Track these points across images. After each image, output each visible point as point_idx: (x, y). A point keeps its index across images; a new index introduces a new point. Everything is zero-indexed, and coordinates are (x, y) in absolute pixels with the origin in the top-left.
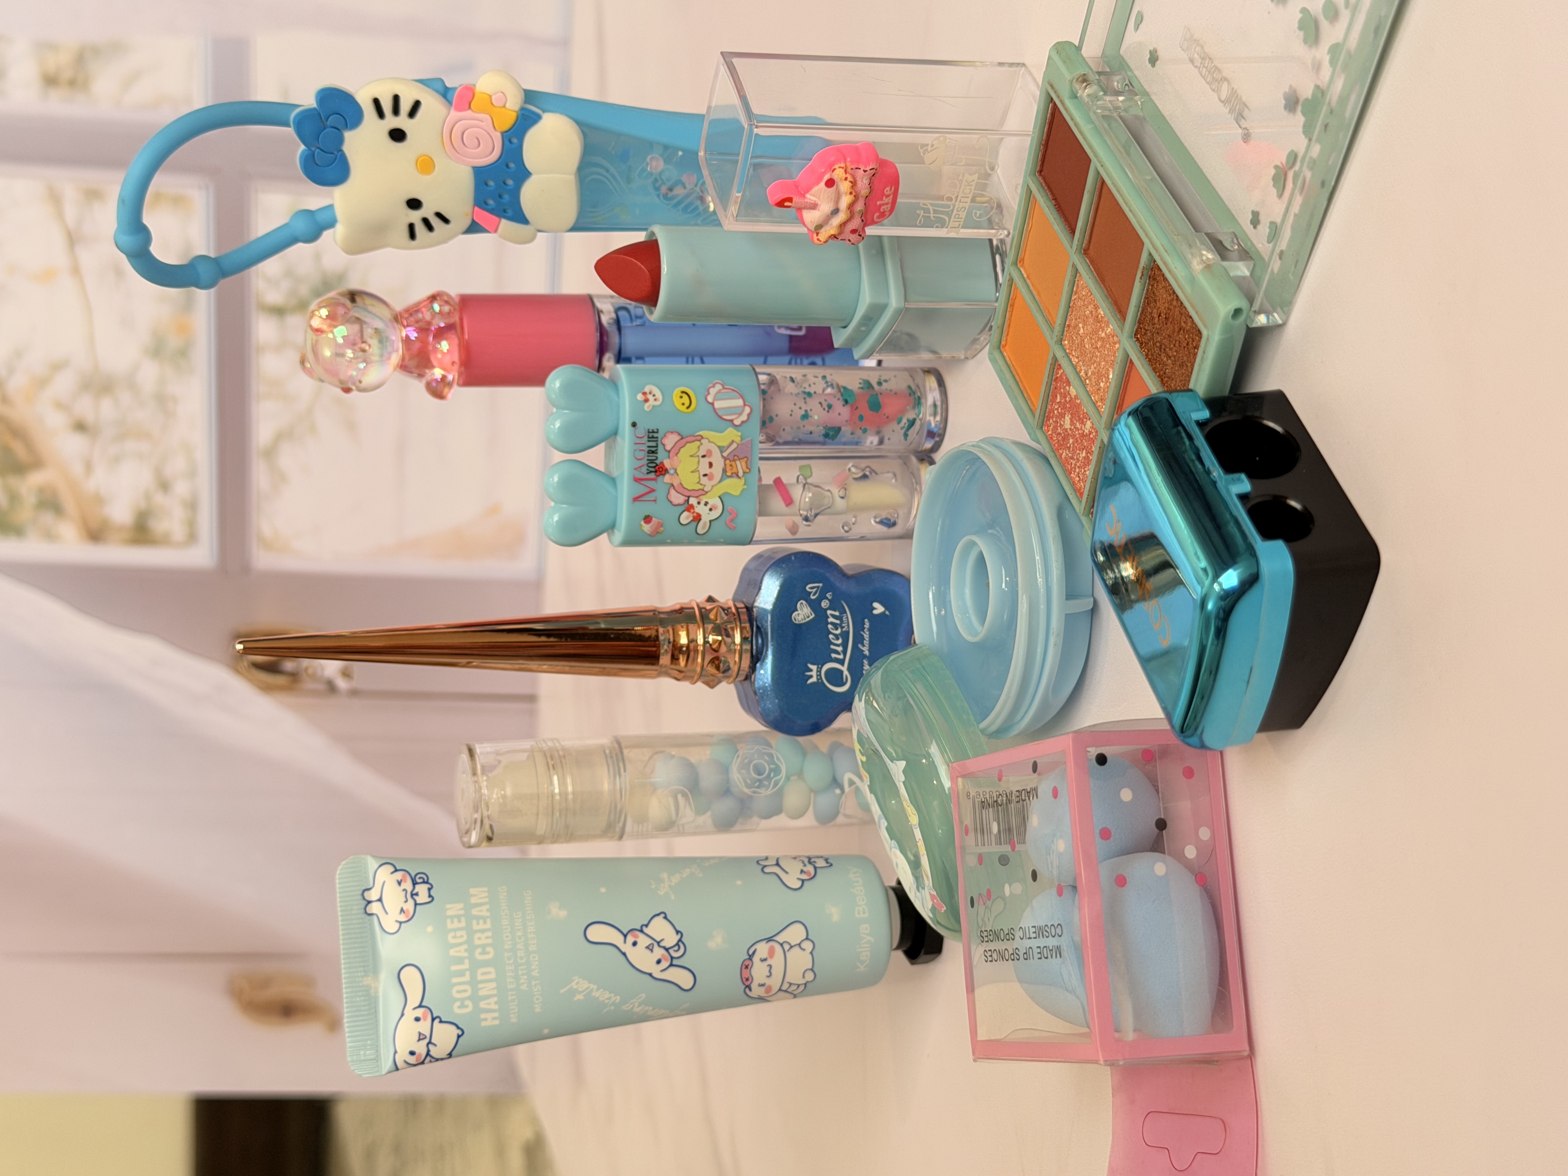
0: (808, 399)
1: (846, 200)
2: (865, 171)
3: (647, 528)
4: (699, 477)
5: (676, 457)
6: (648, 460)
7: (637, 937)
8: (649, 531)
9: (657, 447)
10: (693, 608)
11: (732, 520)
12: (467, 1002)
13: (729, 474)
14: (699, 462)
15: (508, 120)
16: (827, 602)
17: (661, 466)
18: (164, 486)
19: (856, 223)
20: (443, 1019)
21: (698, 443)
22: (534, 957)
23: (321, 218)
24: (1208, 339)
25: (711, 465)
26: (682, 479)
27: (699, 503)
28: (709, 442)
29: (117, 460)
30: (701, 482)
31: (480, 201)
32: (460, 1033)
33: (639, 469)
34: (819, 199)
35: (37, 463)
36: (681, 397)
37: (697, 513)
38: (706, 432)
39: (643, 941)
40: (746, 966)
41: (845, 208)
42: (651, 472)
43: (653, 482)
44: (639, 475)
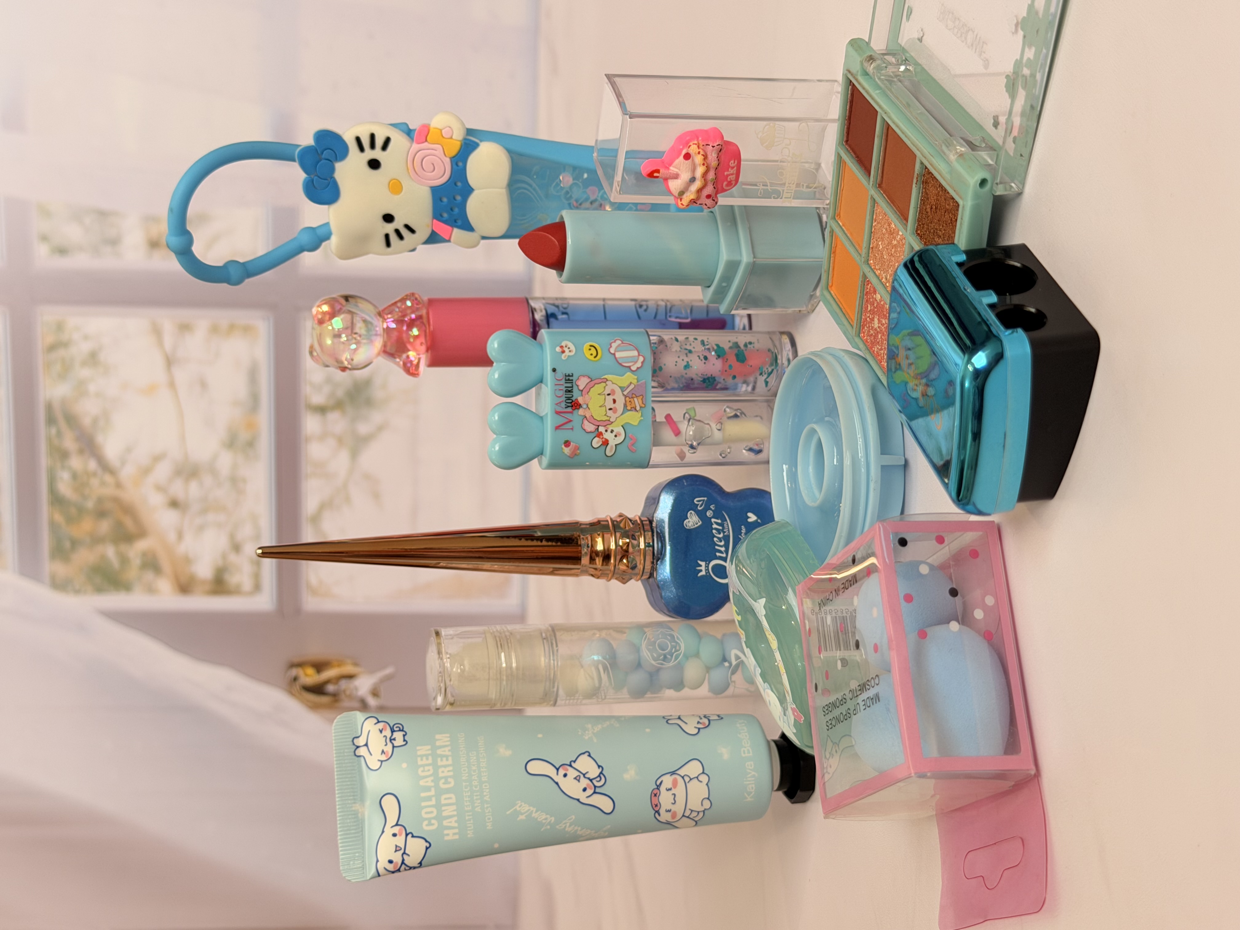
0: (689, 354)
1: (700, 170)
2: (713, 147)
3: (567, 451)
4: (606, 411)
5: (587, 395)
6: (566, 397)
7: (567, 770)
8: (568, 453)
9: (572, 387)
10: (607, 521)
11: (633, 445)
12: (433, 821)
13: (629, 408)
14: (605, 399)
15: (454, 148)
16: (711, 512)
17: (576, 401)
18: (237, 548)
19: (709, 190)
20: (415, 835)
21: (604, 384)
22: (485, 786)
23: (320, 232)
24: (963, 207)
25: (614, 401)
26: (592, 412)
27: (606, 431)
28: (613, 383)
29: (201, 528)
30: (607, 414)
31: (437, 215)
32: (428, 845)
33: (559, 405)
34: (680, 170)
35: (142, 533)
36: (590, 349)
37: (605, 439)
38: (610, 376)
39: (572, 773)
40: (655, 794)
41: (700, 176)
42: (569, 406)
43: (570, 415)
44: (559, 409)
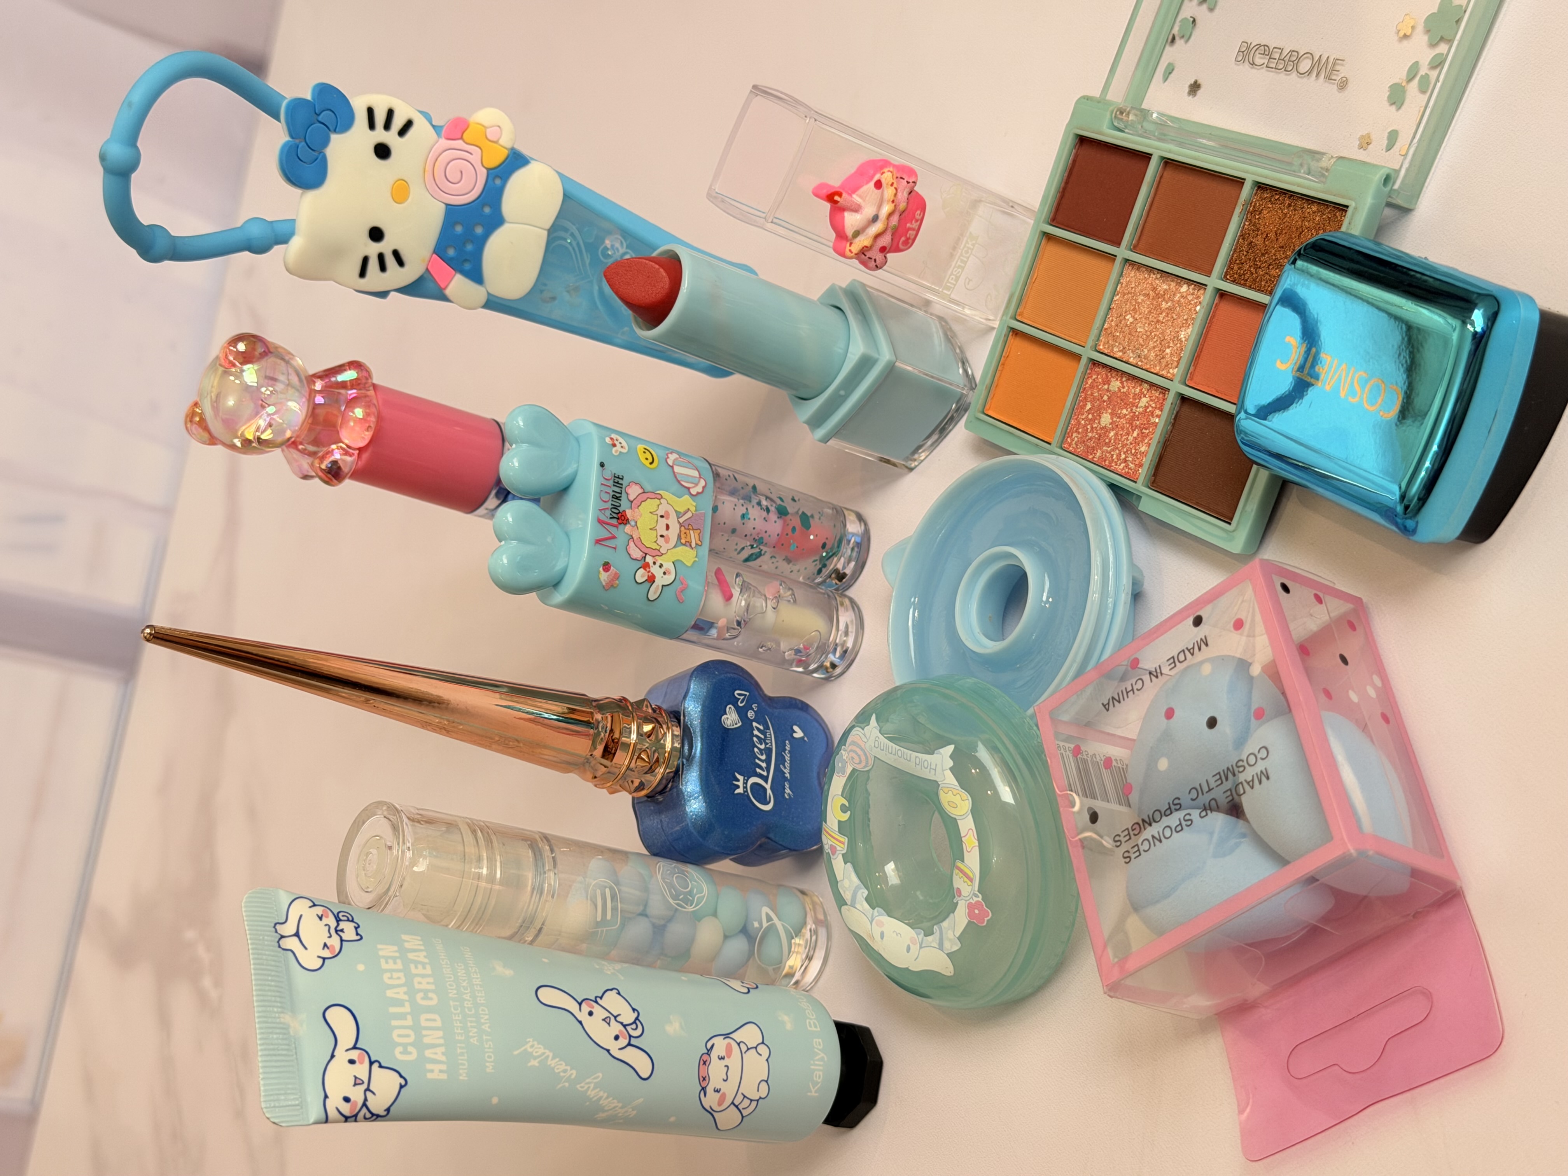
1: (886, 209)
2: (908, 182)
3: (604, 576)
4: (657, 537)
5: (637, 510)
6: (612, 505)
7: (592, 1007)
8: (604, 580)
9: (621, 493)
11: (682, 591)
12: (410, 1049)
13: (683, 541)
14: (657, 521)
15: (496, 158)
16: (753, 713)
17: (623, 513)
19: (886, 240)
21: (658, 502)
22: (483, 1010)
23: (278, 230)
25: (668, 527)
26: (641, 533)
27: (654, 563)
28: (668, 503)
30: (658, 542)
32: (403, 1083)
33: (603, 512)
34: (864, 201)
36: (644, 452)
37: (652, 574)
38: (665, 493)
39: (599, 1013)
40: (704, 1062)
41: (883, 218)
42: (614, 518)
43: (615, 529)
44: (603, 518)
